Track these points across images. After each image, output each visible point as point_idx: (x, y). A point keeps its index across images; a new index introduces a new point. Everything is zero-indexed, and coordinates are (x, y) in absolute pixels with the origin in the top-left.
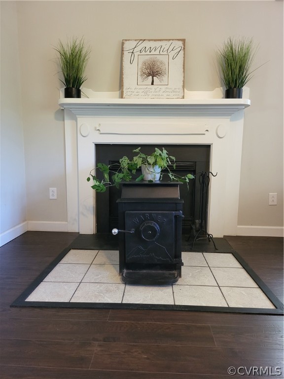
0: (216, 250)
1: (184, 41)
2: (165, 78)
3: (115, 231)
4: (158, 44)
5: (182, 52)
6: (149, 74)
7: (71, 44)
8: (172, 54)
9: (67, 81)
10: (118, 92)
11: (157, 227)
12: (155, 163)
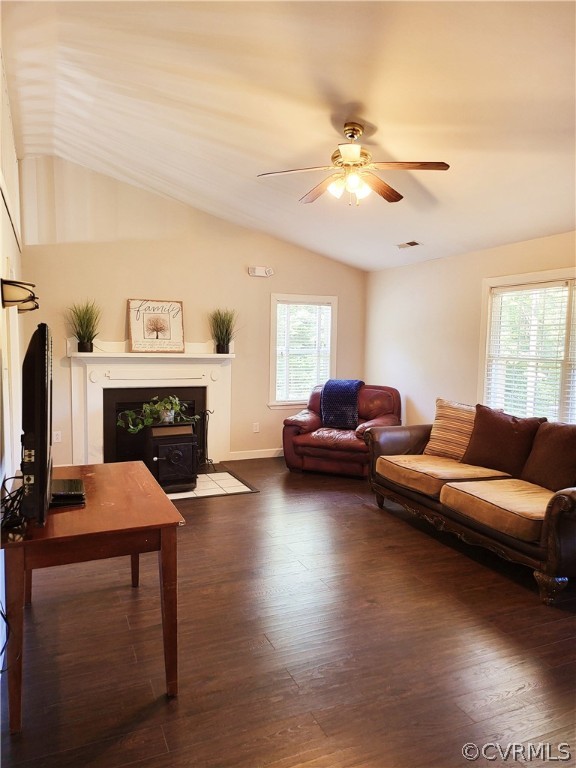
0: (215, 471)
1: (181, 303)
2: (167, 333)
3: (155, 459)
4: (160, 304)
5: (180, 312)
6: (154, 330)
7: (84, 305)
8: (172, 313)
9: (80, 337)
10: (124, 343)
11: (181, 453)
12: (172, 409)
